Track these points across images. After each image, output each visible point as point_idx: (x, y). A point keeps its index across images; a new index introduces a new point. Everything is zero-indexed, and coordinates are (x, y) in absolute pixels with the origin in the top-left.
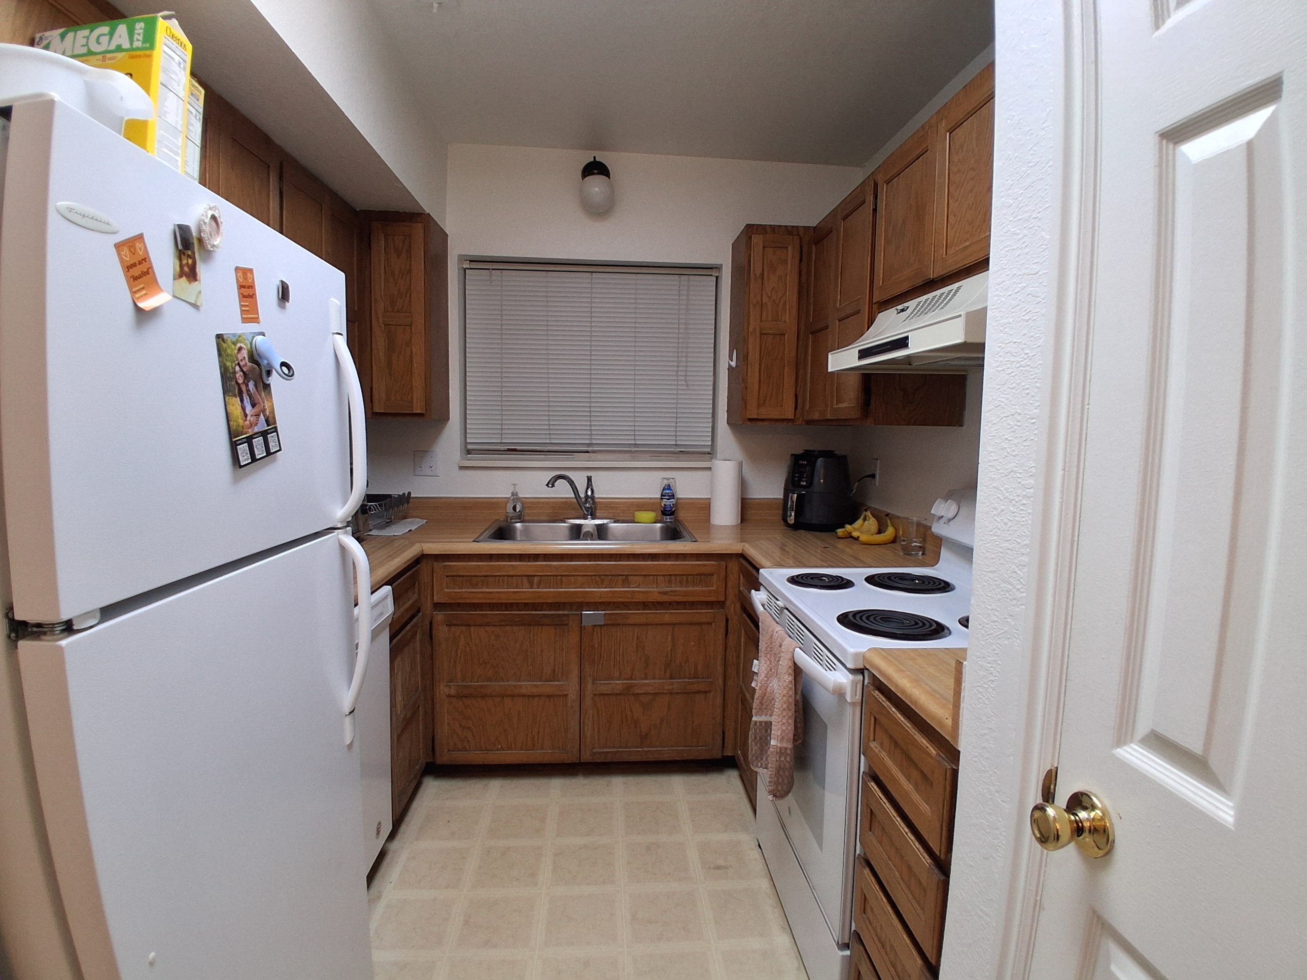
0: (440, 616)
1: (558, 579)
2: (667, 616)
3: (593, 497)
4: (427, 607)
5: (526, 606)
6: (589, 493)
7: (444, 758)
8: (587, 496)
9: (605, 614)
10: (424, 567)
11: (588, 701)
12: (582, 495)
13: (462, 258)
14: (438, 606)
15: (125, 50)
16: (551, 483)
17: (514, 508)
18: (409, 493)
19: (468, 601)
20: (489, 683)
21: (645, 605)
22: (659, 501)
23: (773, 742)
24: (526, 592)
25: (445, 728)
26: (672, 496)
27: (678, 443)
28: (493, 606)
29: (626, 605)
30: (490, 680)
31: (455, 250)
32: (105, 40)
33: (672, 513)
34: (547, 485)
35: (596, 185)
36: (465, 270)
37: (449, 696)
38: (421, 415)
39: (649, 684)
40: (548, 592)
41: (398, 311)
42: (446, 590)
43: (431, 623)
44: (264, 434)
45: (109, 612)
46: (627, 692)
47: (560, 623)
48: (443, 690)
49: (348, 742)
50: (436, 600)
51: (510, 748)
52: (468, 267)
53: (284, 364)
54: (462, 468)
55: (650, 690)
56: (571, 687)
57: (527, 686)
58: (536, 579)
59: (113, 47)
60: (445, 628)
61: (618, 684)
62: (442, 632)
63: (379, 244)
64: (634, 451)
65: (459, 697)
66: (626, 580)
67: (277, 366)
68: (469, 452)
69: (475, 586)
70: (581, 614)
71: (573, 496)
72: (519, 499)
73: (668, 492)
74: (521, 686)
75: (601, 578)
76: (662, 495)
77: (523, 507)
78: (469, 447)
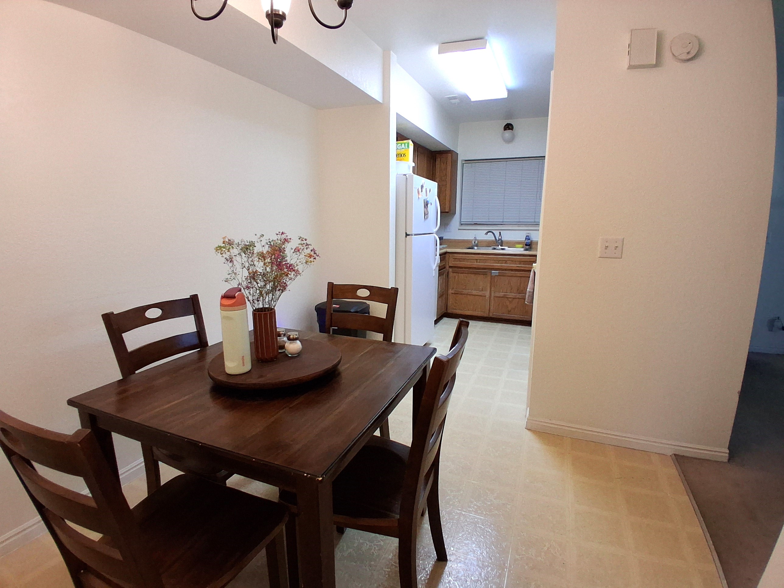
0: (451, 270)
1: (485, 260)
2: (518, 274)
3: (501, 239)
4: (447, 267)
5: (475, 268)
6: (500, 238)
7: (450, 311)
8: (499, 239)
9: (499, 272)
10: (447, 255)
11: (492, 298)
12: (498, 239)
13: (462, 160)
14: (450, 267)
15: (404, 149)
16: (487, 233)
17: (475, 242)
18: (443, 237)
19: (458, 266)
20: (463, 290)
21: (512, 270)
22: (524, 241)
23: (528, 290)
24: (475, 264)
25: (450, 303)
26: (529, 239)
27: (535, 221)
28: (465, 268)
29: (506, 270)
30: (464, 289)
31: (460, 159)
32: (400, 146)
33: (529, 245)
34: (485, 234)
35: (508, 133)
36: (463, 164)
37: (452, 293)
38: (448, 212)
39: (511, 295)
40: (481, 264)
41: (443, 181)
42: (453, 262)
43: (448, 272)
44: (427, 214)
45: (415, 235)
46: (504, 297)
47: (485, 274)
48: (450, 291)
49: (434, 275)
50: (450, 265)
51: (468, 310)
52: (464, 163)
53: (431, 203)
54: (459, 229)
55: (512, 296)
56: (487, 294)
57: (474, 292)
58: (478, 261)
59: (402, 148)
60: (452, 273)
61: (502, 294)
62: (451, 274)
63: (438, 162)
64: (519, 224)
65: (455, 294)
66: (506, 263)
67: (430, 203)
68: (462, 225)
69: (460, 261)
70: (491, 272)
71: (494, 239)
72: (477, 240)
73: (528, 238)
74: (472, 292)
75: (498, 261)
76: (526, 239)
77: (478, 242)
78: (462, 223)
